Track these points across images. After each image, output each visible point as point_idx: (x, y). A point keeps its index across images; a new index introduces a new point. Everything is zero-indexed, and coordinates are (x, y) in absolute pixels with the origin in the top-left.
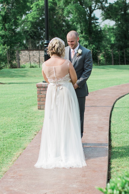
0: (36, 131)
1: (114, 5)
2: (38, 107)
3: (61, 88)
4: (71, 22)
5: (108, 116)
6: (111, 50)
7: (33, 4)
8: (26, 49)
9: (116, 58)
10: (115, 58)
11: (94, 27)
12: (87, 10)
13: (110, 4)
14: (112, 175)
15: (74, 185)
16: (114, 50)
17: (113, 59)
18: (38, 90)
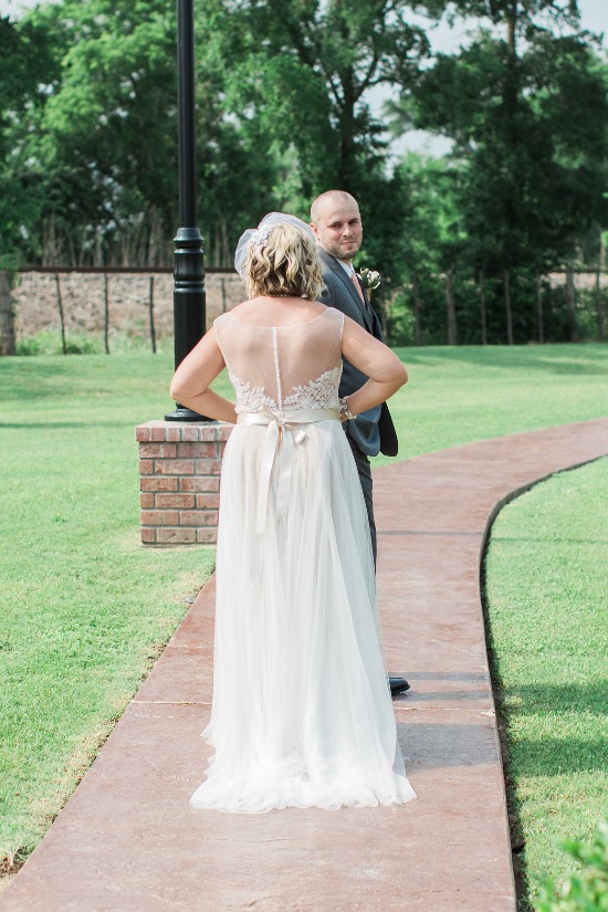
0: (152, 641)
1: (460, 63)
2: (145, 533)
3: (299, 438)
4: (249, 141)
5: (473, 578)
6: (443, 275)
7: (73, 51)
8: (34, 264)
9: (466, 313)
10: (460, 313)
11: (365, 168)
12: (334, 88)
13: (440, 57)
14: (526, 831)
15: (372, 871)
16: (459, 272)
17: (451, 315)
18: (145, 454)
